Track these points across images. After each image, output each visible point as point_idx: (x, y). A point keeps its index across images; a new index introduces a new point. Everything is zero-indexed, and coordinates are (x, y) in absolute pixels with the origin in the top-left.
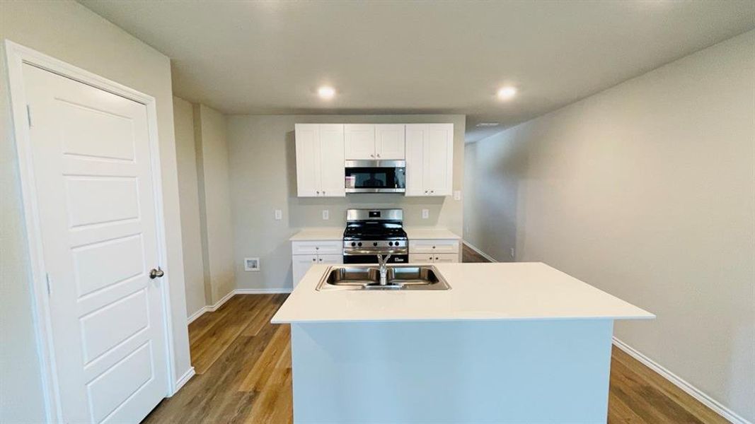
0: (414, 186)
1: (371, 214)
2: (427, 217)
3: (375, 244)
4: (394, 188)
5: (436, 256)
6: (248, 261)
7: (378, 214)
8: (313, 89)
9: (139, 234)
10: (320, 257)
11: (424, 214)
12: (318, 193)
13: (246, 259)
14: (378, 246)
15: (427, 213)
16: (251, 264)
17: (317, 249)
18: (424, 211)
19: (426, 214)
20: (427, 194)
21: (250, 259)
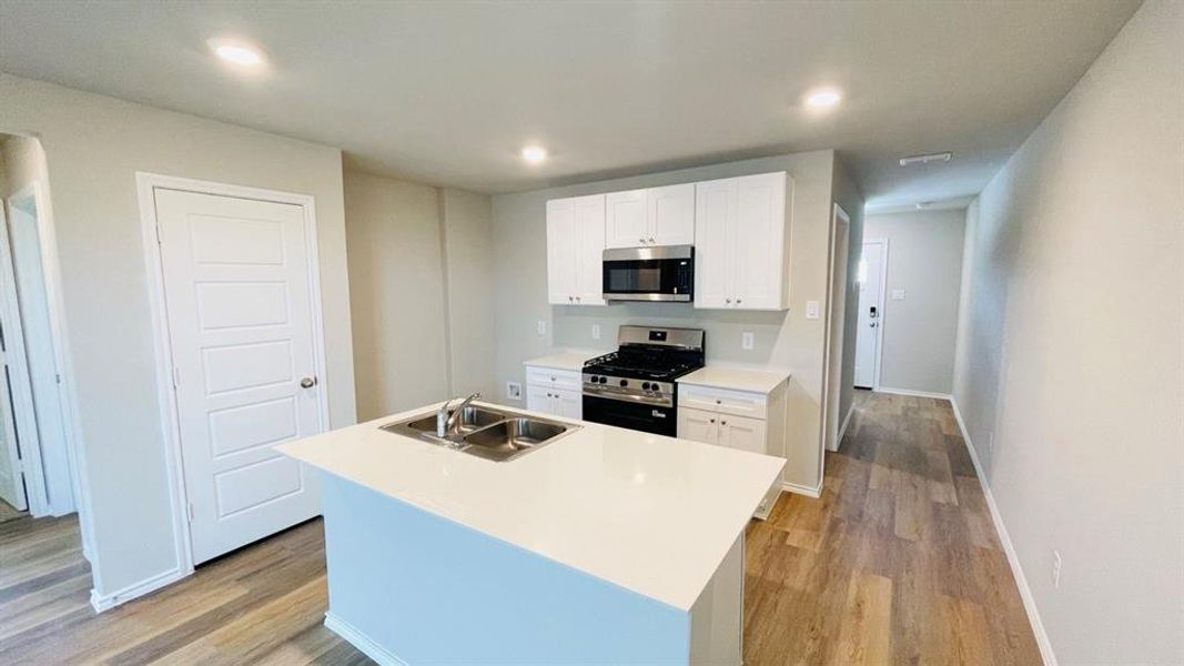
0: (710, 290)
1: (653, 336)
2: (751, 347)
3: (624, 383)
4: (673, 293)
5: (723, 418)
6: (511, 387)
7: (664, 336)
8: (516, 150)
9: (288, 340)
10: (558, 392)
11: (745, 342)
12: (571, 299)
13: (509, 384)
14: (628, 387)
15: (752, 341)
16: (515, 391)
17: (553, 379)
18: (745, 334)
19: (748, 341)
20: (730, 306)
21: (514, 384)
